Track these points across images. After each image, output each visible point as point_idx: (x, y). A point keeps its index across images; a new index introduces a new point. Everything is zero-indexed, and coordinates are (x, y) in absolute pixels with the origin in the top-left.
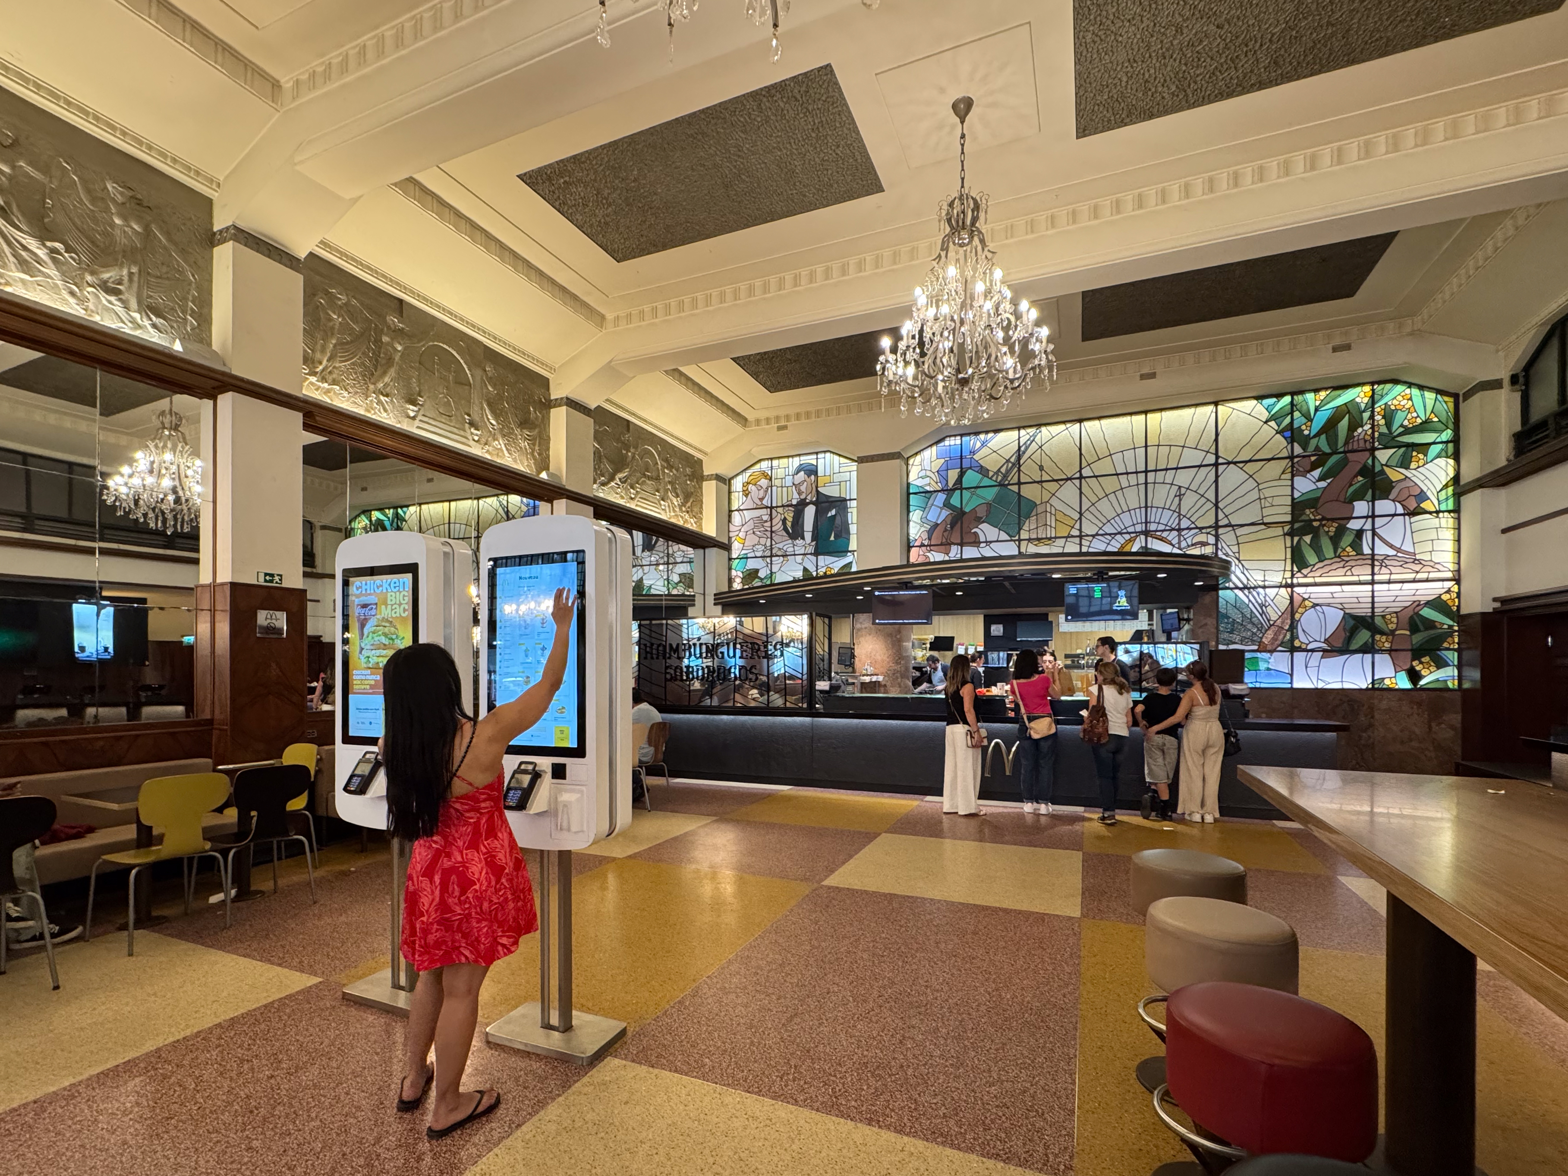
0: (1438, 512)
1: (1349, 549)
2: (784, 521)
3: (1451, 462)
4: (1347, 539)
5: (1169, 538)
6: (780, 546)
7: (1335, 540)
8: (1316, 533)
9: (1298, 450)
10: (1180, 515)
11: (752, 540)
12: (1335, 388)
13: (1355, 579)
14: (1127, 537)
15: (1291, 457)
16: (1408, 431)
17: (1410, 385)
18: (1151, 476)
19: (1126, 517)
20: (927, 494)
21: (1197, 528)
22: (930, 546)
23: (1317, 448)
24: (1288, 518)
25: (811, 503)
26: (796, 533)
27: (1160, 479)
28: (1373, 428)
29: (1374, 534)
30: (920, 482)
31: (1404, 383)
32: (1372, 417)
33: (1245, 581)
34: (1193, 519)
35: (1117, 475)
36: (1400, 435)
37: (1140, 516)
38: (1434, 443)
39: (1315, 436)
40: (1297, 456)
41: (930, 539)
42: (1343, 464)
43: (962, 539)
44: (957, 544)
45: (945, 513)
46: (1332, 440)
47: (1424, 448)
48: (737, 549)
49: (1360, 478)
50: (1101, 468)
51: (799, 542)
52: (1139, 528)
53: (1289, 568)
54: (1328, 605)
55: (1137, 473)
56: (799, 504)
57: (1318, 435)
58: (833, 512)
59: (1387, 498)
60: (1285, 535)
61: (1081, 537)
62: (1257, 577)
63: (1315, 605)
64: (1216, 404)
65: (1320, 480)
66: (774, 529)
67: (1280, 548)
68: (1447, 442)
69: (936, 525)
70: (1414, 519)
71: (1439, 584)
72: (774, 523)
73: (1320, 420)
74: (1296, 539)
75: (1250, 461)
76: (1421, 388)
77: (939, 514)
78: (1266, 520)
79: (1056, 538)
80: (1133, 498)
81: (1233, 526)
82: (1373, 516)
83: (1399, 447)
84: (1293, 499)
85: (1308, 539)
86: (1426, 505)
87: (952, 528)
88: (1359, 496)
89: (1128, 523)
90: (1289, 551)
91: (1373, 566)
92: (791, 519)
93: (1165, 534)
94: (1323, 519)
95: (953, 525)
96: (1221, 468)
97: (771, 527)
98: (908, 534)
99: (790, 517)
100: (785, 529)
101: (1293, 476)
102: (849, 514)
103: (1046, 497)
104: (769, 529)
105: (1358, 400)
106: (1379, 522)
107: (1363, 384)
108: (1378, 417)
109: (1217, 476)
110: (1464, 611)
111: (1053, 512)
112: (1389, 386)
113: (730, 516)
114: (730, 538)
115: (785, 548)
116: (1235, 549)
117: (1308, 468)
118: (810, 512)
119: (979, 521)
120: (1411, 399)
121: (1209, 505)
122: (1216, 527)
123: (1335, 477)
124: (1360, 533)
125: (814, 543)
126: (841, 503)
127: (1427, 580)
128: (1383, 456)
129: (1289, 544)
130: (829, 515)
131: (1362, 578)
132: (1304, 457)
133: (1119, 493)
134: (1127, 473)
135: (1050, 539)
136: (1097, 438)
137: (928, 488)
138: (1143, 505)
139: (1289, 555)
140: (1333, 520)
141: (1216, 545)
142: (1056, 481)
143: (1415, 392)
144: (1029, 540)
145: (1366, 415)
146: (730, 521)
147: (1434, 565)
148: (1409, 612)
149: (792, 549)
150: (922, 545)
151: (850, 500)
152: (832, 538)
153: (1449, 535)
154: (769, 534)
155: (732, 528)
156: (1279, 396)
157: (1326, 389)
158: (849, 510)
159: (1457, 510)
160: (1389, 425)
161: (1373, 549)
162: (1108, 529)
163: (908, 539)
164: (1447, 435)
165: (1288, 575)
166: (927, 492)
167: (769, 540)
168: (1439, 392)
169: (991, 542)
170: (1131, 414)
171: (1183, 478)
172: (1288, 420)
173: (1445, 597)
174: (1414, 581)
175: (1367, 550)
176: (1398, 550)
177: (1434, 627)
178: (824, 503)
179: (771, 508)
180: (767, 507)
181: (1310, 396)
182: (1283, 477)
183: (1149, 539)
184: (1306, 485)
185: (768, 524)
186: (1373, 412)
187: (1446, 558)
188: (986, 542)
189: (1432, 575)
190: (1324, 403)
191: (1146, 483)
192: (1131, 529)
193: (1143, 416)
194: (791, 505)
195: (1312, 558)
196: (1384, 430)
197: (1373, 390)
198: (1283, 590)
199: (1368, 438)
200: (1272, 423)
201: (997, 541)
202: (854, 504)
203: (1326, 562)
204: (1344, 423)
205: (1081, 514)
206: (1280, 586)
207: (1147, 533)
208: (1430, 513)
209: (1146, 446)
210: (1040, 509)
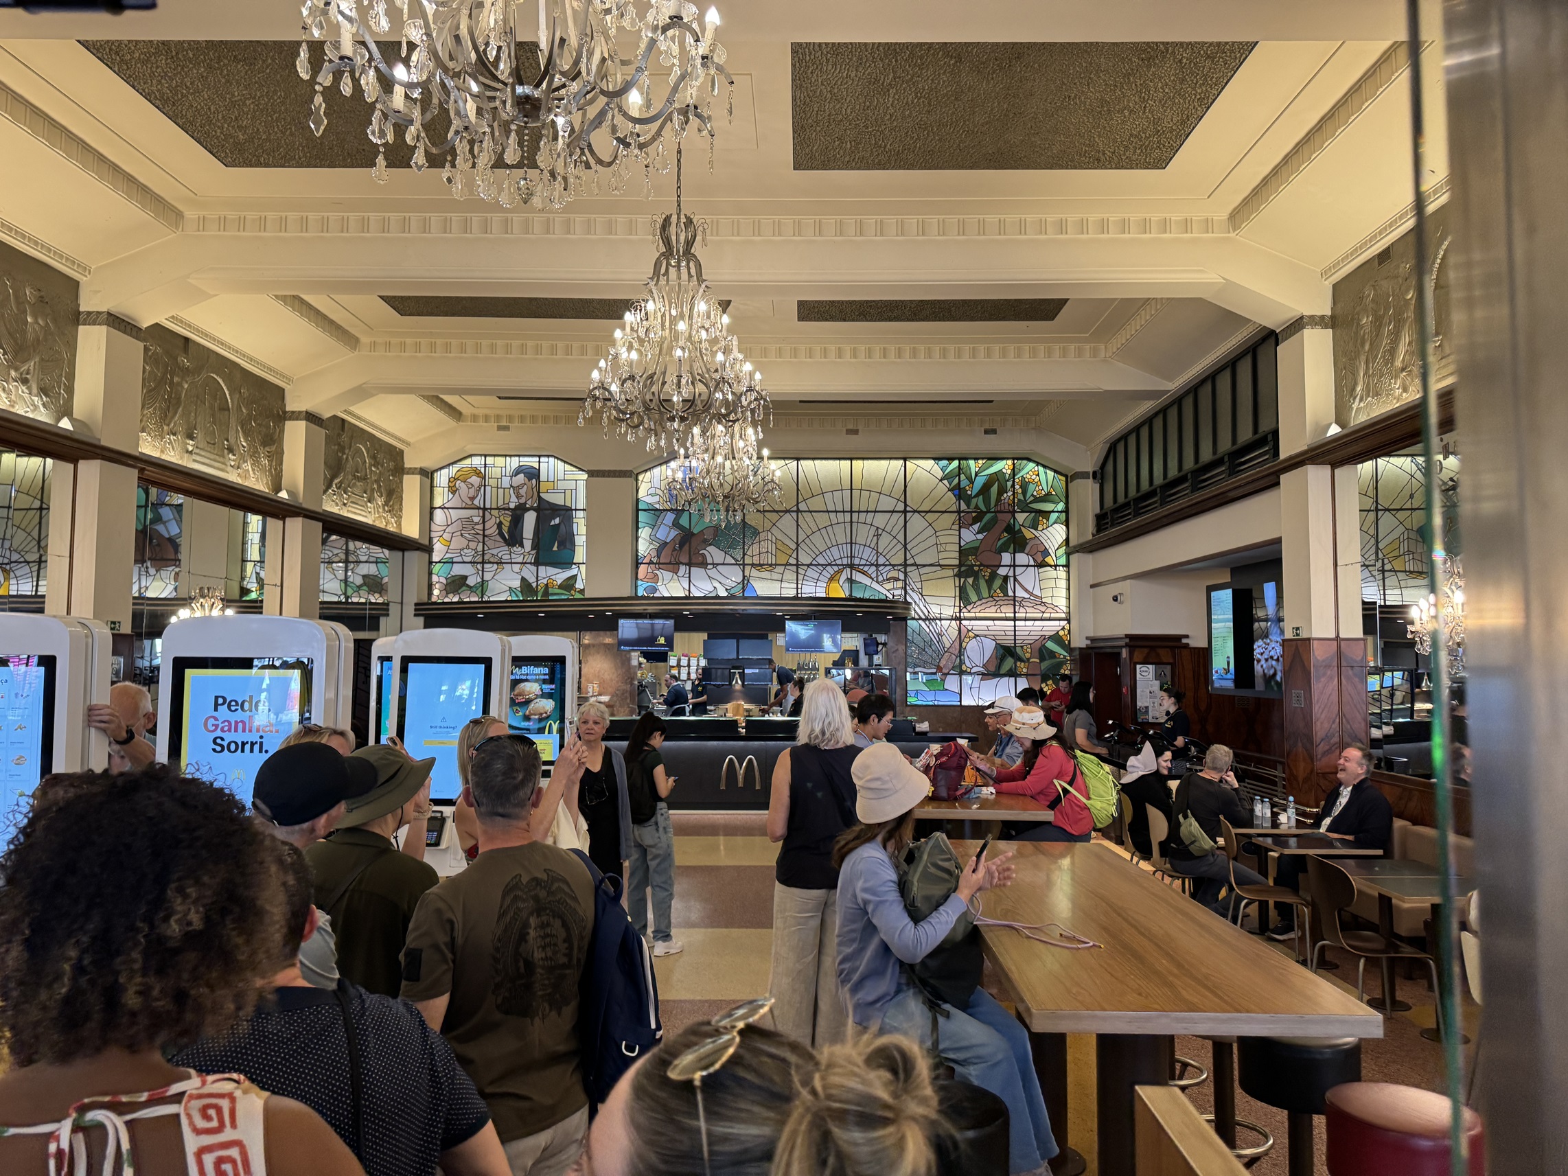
0: (1056, 566)
1: (998, 591)
2: (500, 525)
3: (1064, 528)
4: (998, 583)
5: (870, 572)
6: (494, 552)
7: (990, 583)
8: (976, 575)
9: (963, 507)
10: (877, 552)
11: (458, 543)
12: (989, 459)
13: (1003, 615)
14: (836, 568)
15: (959, 512)
16: (1037, 500)
17: (1038, 464)
18: (855, 515)
19: (835, 550)
20: (656, 512)
21: (890, 565)
22: (659, 564)
23: (977, 507)
24: (957, 562)
25: (532, 508)
26: (513, 539)
27: (862, 519)
28: (1014, 494)
29: (1015, 580)
30: (649, 500)
31: (1034, 462)
32: (1013, 486)
33: (927, 614)
34: (888, 557)
35: (828, 512)
36: (1031, 502)
37: (846, 550)
38: (1053, 511)
39: (975, 497)
40: (963, 512)
41: (659, 557)
42: (994, 521)
43: (690, 559)
44: (686, 564)
45: (674, 533)
46: (987, 501)
47: (1046, 514)
48: (439, 552)
49: (1005, 534)
50: (815, 503)
51: (517, 549)
52: (845, 561)
53: (957, 604)
54: (985, 636)
55: (844, 512)
56: (517, 508)
57: (977, 495)
58: (557, 521)
59: (1023, 552)
60: (955, 576)
61: (797, 565)
62: (935, 611)
63: (976, 636)
64: (905, 460)
65: (978, 533)
66: (487, 533)
67: (950, 587)
68: (1061, 512)
69: (666, 543)
70: (1041, 570)
71: (1057, 623)
72: (488, 525)
73: (979, 482)
74: (962, 580)
75: (930, 511)
76: (1044, 467)
77: (667, 533)
78: (942, 562)
79: (776, 565)
80: (841, 534)
81: (917, 565)
82: (1014, 566)
83: (1031, 512)
84: (960, 547)
85: (970, 580)
86: (1049, 560)
87: (681, 547)
88: (1004, 548)
89: (837, 556)
90: (958, 589)
91: (1015, 605)
92: (508, 524)
93: (866, 569)
94: (981, 565)
95: (682, 545)
96: (909, 515)
97: (484, 530)
98: (637, 551)
99: (506, 521)
100: (501, 534)
101: (960, 527)
102: (575, 525)
103: (768, 525)
104: (481, 532)
105: (1004, 471)
106: (1019, 570)
107: (1007, 459)
108: (1017, 487)
109: (906, 522)
110: (1072, 646)
111: (774, 540)
112: (1025, 462)
113: (431, 514)
114: (431, 539)
115: (500, 555)
116: (919, 585)
117: (970, 522)
118: (530, 519)
119: (706, 543)
120: (1038, 475)
121: (900, 546)
122: (905, 565)
123: (988, 530)
124: (1006, 578)
125: (534, 552)
126: (566, 512)
127: (1050, 619)
128: (1021, 517)
129: (957, 584)
130: (552, 523)
131: (1008, 615)
132: (968, 512)
133: (829, 529)
134: (836, 511)
135: (771, 565)
136: (811, 475)
137: (657, 506)
138: (849, 541)
139: (958, 594)
140: (988, 566)
141: (905, 581)
142: (777, 512)
143: (1041, 469)
144: (753, 565)
145: (1009, 484)
146: (431, 519)
147: (1054, 607)
148: (1038, 645)
149: (508, 557)
150: (651, 563)
151: (576, 510)
152: (555, 548)
153: (1063, 584)
154: (481, 538)
155: (434, 527)
156: (951, 459)
157: (983, 459)
158: (575, 520)
159: (1067, 566)
160: (1024, 492)
161: (1014, 592)
162: (821, 560)
163: (637, 556)
164: (1061, 506)
165: (957, 610)
166: (657, 510)
167: (481, 545)
168: (1055, 471)
169: (718, 564)
170: (840, 459)
171: (880, 520)
172: (956, 480)
173: (1061, 633)
174: (1041, 619)
175: (1011, 593)
176: (1031, 594)
177: (1055, 657)
178: (547, 511)
179: (484, 509)
180: (479, 508)
181: (972, 462)
182: (954, 527)
183: (854, 572)
184: (970, 536)
185: (481, 527)
186: (1014, 481)
187: (1062, 602)
188: (713, 564)
189: (1053, 615)
190: (982, 469)
191: (851, 522)
192: (839, 562)
193: (849, 462)
194: (509, 509)
195: (974, 597)
196: (1021, 497)
197: (1014, 464)
198: (953, 622)
199: (1011, 502)
200: (945, 482)
201: (723, 564)
202: (580, 514)
203: (984, 601)
204: (994, 489)
205: (798, 545)
206: (951, 619)
207: (852, 566)
208: (1051, 566)
209: (851, 489)
210: (763, 536)
